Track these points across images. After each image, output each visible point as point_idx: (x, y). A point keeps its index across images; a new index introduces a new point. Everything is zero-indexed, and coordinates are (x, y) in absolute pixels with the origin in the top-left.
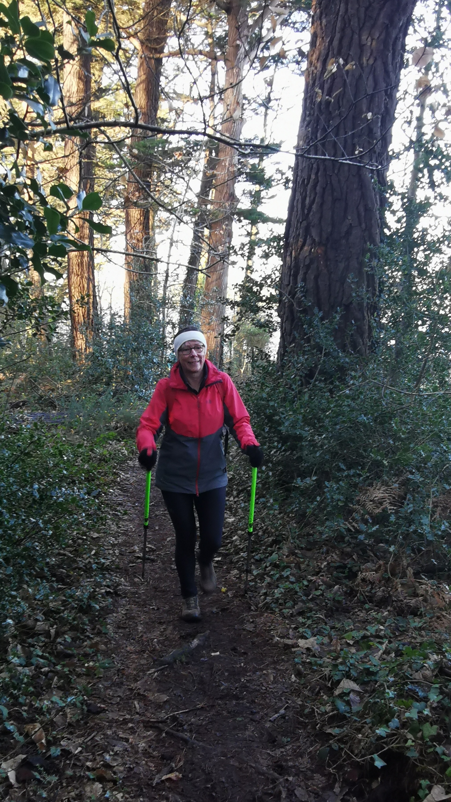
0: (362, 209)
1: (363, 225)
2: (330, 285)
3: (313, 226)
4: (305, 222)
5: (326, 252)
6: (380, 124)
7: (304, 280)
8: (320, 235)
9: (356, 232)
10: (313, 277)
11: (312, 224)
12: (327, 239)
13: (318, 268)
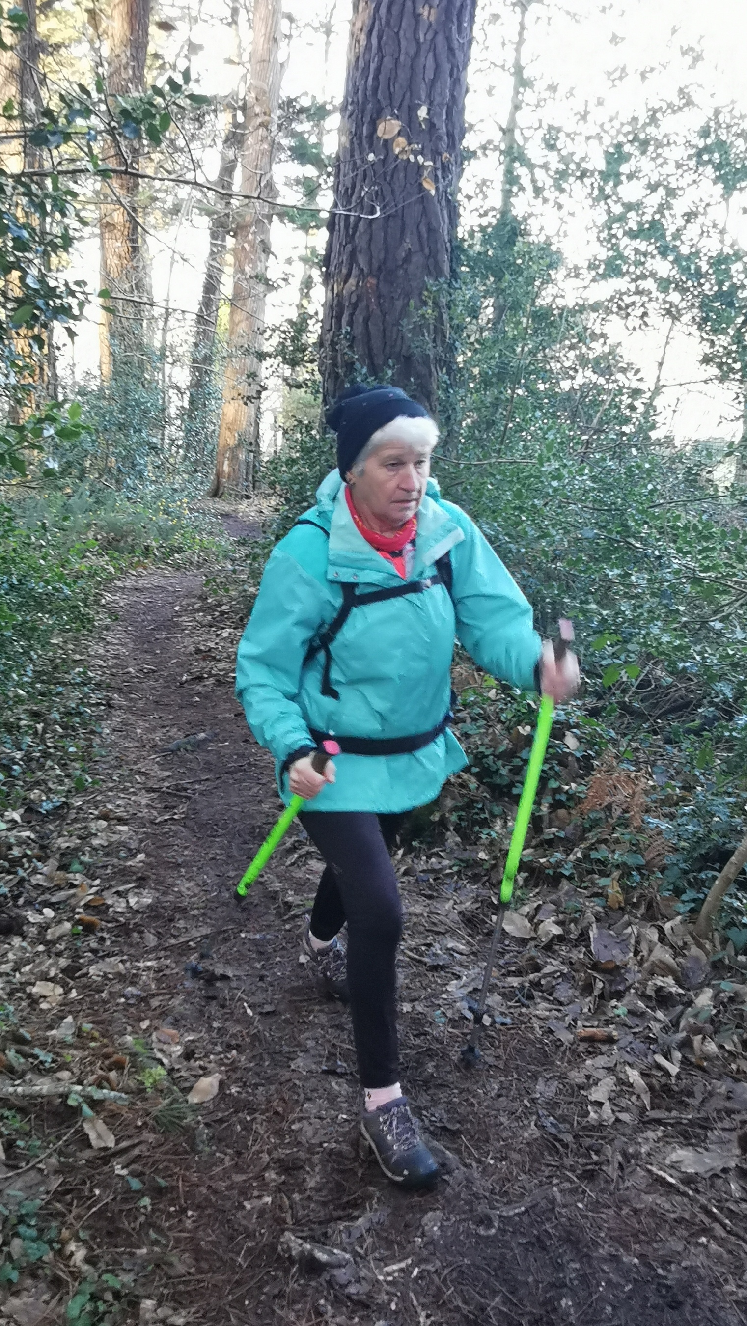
0: (423, 229)
1: (427, 251)
2: (384, 330)
3: (360, 252)
4: (349, 246)
5: (378, 285)
6: (444, 117)
7: (350, 323)
8: (370, 264)
9: (417, 259)
10: (361, 320)
11: (358, 249)
12: (379, 268)
13: (368, 307)
